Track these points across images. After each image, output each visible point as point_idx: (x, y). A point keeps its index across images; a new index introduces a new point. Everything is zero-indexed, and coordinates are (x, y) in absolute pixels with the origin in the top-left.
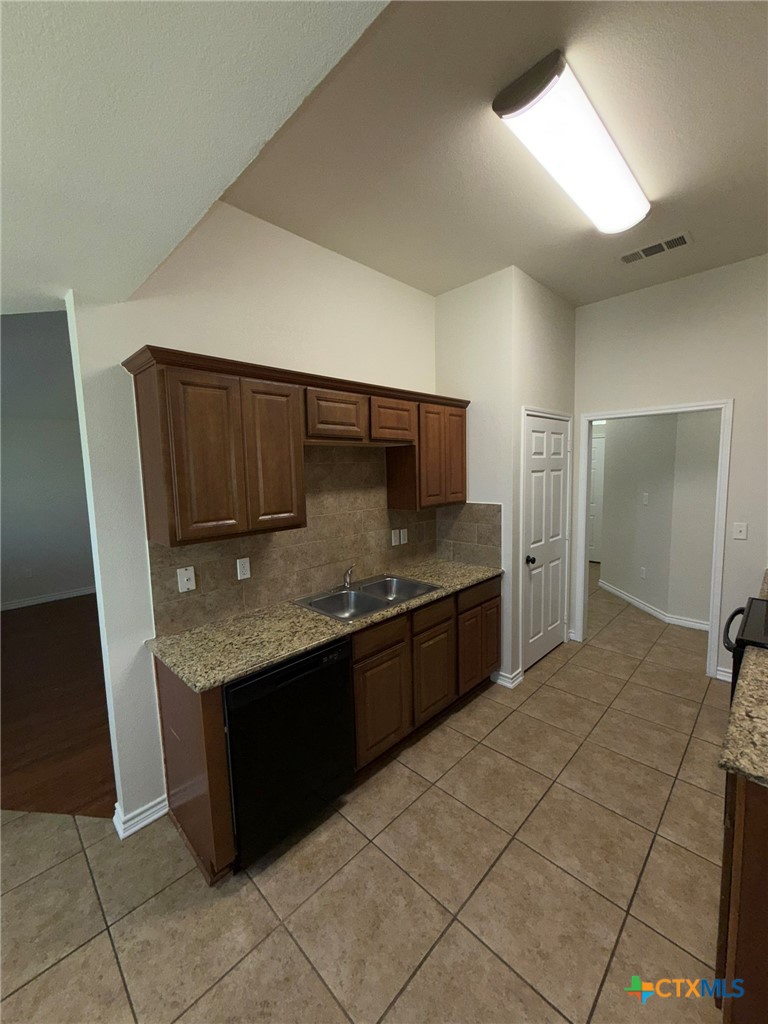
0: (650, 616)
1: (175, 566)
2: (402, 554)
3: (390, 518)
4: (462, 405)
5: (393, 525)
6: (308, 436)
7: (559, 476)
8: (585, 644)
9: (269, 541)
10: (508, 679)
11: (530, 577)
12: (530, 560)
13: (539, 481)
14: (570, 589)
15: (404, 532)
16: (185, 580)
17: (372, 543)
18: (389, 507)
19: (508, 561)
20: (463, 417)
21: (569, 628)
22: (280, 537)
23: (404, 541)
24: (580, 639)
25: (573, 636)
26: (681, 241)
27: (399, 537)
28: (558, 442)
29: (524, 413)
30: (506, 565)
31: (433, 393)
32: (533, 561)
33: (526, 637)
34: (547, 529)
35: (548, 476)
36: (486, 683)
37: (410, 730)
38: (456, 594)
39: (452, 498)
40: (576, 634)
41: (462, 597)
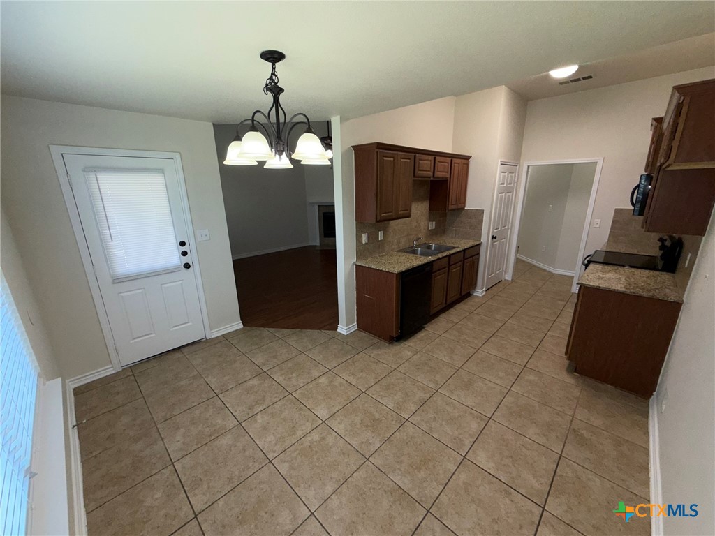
0: (545, 270)
1: (362, 232)
2: (433, 234)
3: (429, 216)
4: (467, 158)
5: (430, 220)
6: (414, 176)
7: (509, 196)
8: (513, 281)
9: (388, 224)
10: (479, 292)
11: (493, 246)
12: (494, 237)
13: (502, 197)
14: (508, 254)
15: (434, 223)
16: (365, 238)
17: (422, 227)
18: (430, 210)
19: (485, 238)
20: (468, 165)
21: (505, 274)
22: (393, 223)
23: (434, 227)
24: (510, 279)
25: (506, 278)
26: (590, 77)
27: (432, 225)
28: (512, 176)
29: (500, 163)
30: (483, 239)
31: (450, 152)
32: (495, 238)
33: (488, 275)
34: (502, 224)
35: (505, 195)
36: (469, 295)
37: (444, 305)
38: (464, 250)
39: (460, 206)
40: (508, 277)
41: (467, 251)
